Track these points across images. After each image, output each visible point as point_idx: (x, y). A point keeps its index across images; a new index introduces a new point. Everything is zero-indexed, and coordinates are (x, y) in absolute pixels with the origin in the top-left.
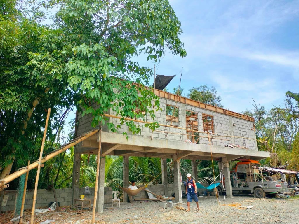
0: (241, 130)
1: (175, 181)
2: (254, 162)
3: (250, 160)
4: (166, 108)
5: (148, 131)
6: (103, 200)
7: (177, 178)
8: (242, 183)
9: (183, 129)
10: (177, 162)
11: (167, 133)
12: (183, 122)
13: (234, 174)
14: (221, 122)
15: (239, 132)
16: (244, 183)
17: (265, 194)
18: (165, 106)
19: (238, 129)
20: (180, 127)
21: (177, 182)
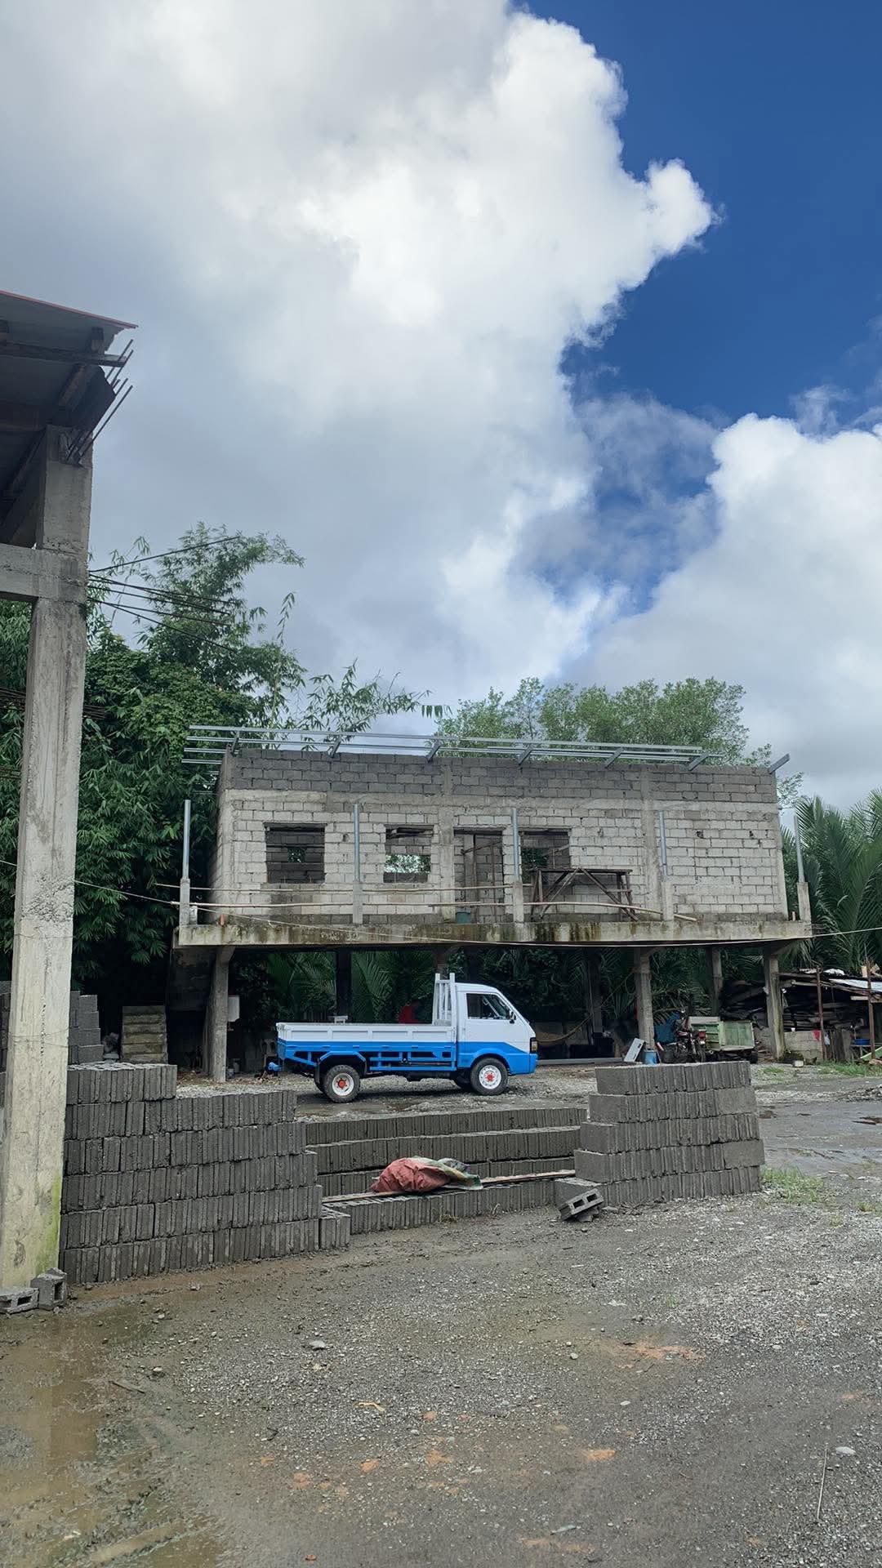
18: (383, 830)
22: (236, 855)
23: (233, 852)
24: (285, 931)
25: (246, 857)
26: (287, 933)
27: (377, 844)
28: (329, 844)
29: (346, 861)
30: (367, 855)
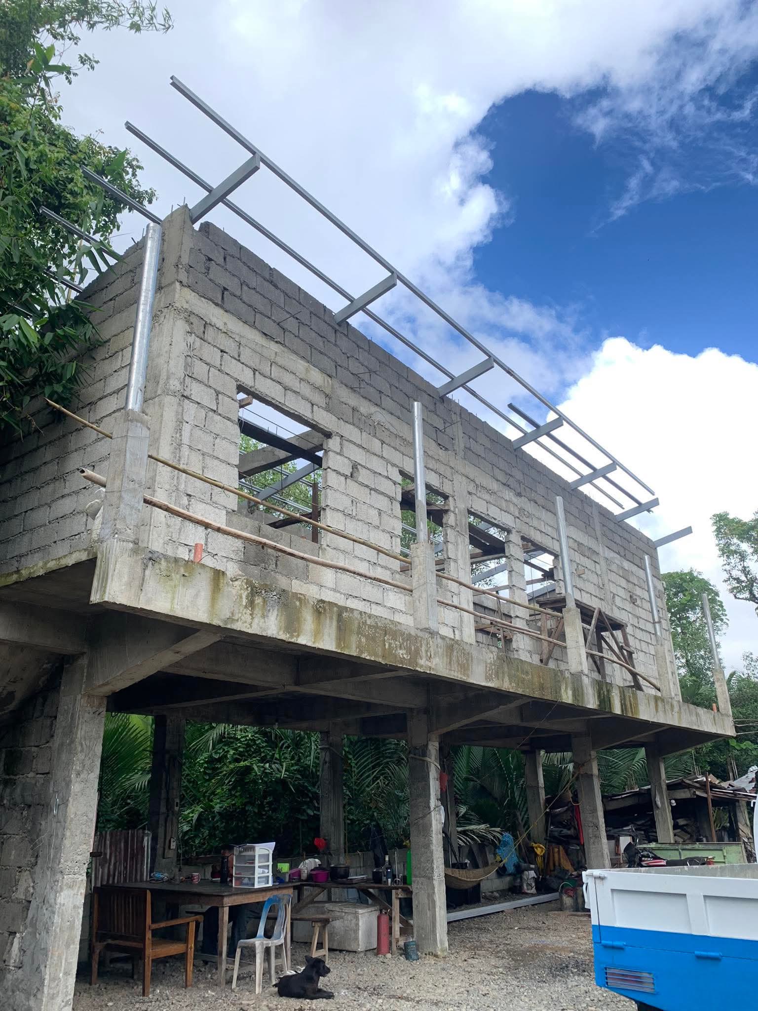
4: (399, 489)
10: (430, 747)
18: (399, 479)
22: (186, 428)
23: (180, 422)
24: (331, 618)
25: (204, 441)
26: (335, 623)
27: (391, 499)
28: (334, 474)
29: (354, 514)
30: (380, 514)
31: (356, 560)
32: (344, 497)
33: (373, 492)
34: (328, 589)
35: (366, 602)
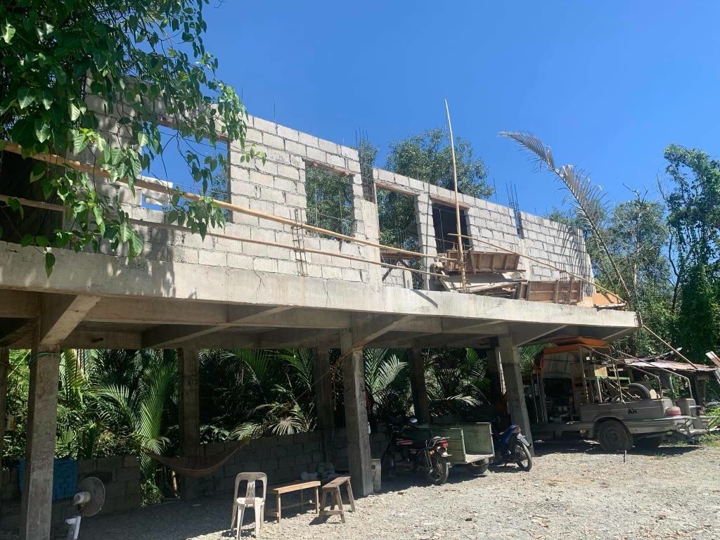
0: (551, 249)
1: (348, 419)
2: (592, 344)
3: (580, 339)
4: (303, 173)
5: (234, 251)
6: (49, 520)
7: (354, 410)
8: (560, 408)
9: (369, 244)
10: (355, 355)
11: (303, 251)
12: (367, 223)
13: (536, 382)
14: (492, 225)
15: (545, 255)
16: (565, 408)
17: (631, 439)
18: (303, 165)
19: (541, 247)
20: (358, 237)
21: (355, 423)
27: (295, 182)
28: (236, 168)
29: (258, 196)
30: (285, 195)
31: (262, 230)
32: (248, 185)
33: (276, 178)
34: (235, 254)
35: (273, 260)
